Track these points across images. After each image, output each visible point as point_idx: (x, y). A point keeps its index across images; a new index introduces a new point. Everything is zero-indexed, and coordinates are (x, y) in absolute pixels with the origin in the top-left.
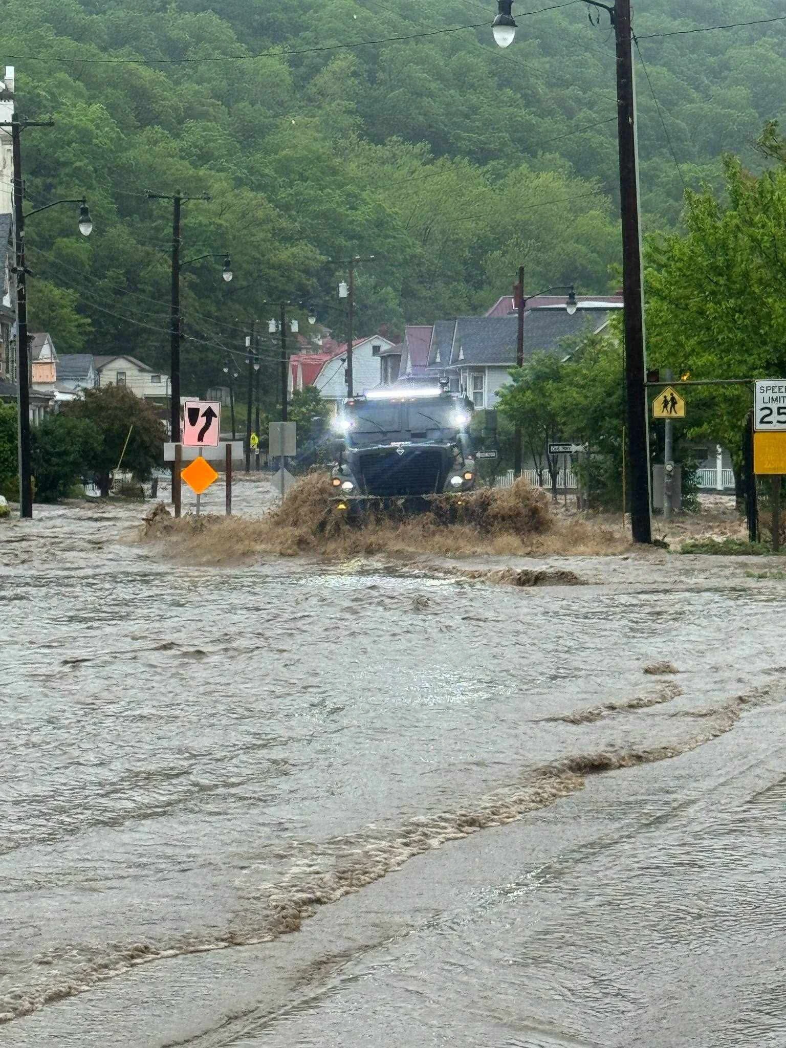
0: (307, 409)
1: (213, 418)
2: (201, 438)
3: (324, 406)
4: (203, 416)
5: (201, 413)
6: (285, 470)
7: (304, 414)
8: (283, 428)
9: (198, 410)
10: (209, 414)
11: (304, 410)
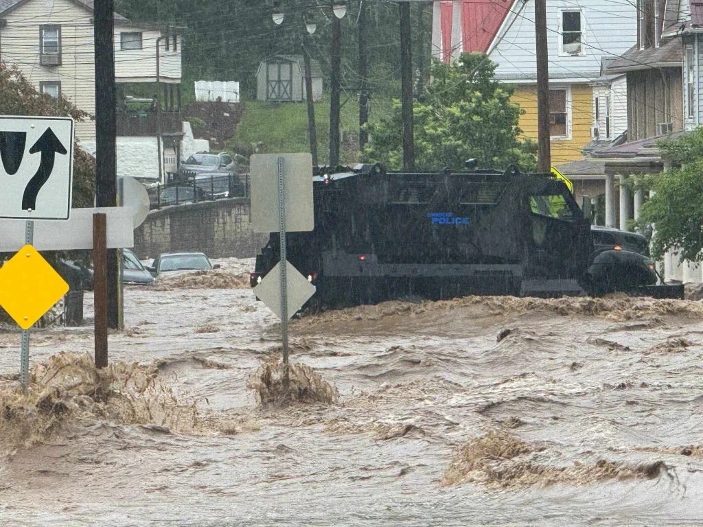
0: (462, 109)
1: (57, 155)
2: (29, 200)
3: (503, 100)
4: (32, 151)
5: (30, 143)
6: (289, 266)
7: (455, 120)
8: (282, 167)
9: (21, 137)
10: (48, 144)
11: (455, 110)
